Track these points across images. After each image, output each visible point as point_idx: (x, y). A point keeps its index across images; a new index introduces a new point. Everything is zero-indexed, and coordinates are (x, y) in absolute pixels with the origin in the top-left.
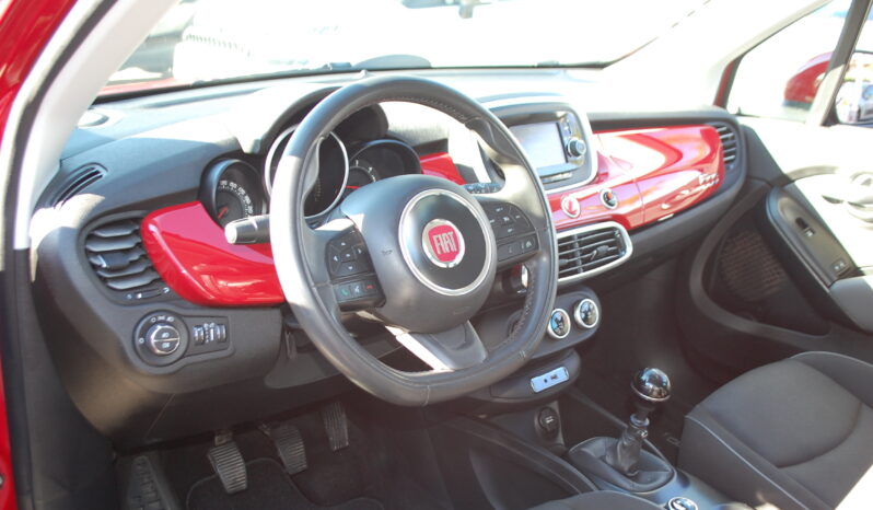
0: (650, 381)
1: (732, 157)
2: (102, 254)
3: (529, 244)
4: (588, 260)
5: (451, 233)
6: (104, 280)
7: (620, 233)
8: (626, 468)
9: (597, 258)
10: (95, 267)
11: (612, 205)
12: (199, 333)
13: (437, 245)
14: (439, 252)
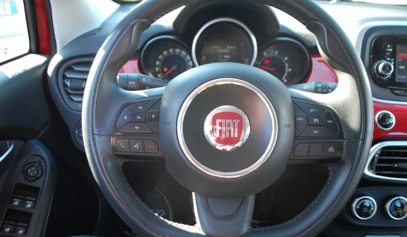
2: (71, 79)
3: (332, 149)
6: (68, 94)
10: (65, 86)
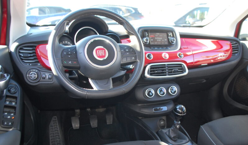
0: (179, 109)
1: (237, 52)
2: (23, 53)
3: (133, 58)
4: (171, 72)
5: (104, 51)
6: (22, 59)
7: (184, 66)
8: (172, 136)
9: (174, 72)
10: (20, 56)
11: (182, 57)
12: (44, 76)
13: (98, 53)
14: (98, 55)
